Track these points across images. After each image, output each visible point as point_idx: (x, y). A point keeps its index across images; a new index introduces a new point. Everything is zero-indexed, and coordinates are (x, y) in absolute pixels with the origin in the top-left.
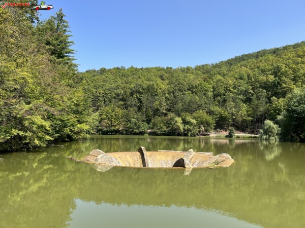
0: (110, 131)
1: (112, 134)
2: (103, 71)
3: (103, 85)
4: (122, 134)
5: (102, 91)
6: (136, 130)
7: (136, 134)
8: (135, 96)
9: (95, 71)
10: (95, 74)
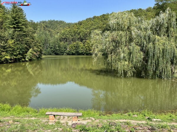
0: (89, 54)
2: (94, 18)
3: (91, 27)
5: (89, 31)
9: (90, 19)
10: (89, 20)
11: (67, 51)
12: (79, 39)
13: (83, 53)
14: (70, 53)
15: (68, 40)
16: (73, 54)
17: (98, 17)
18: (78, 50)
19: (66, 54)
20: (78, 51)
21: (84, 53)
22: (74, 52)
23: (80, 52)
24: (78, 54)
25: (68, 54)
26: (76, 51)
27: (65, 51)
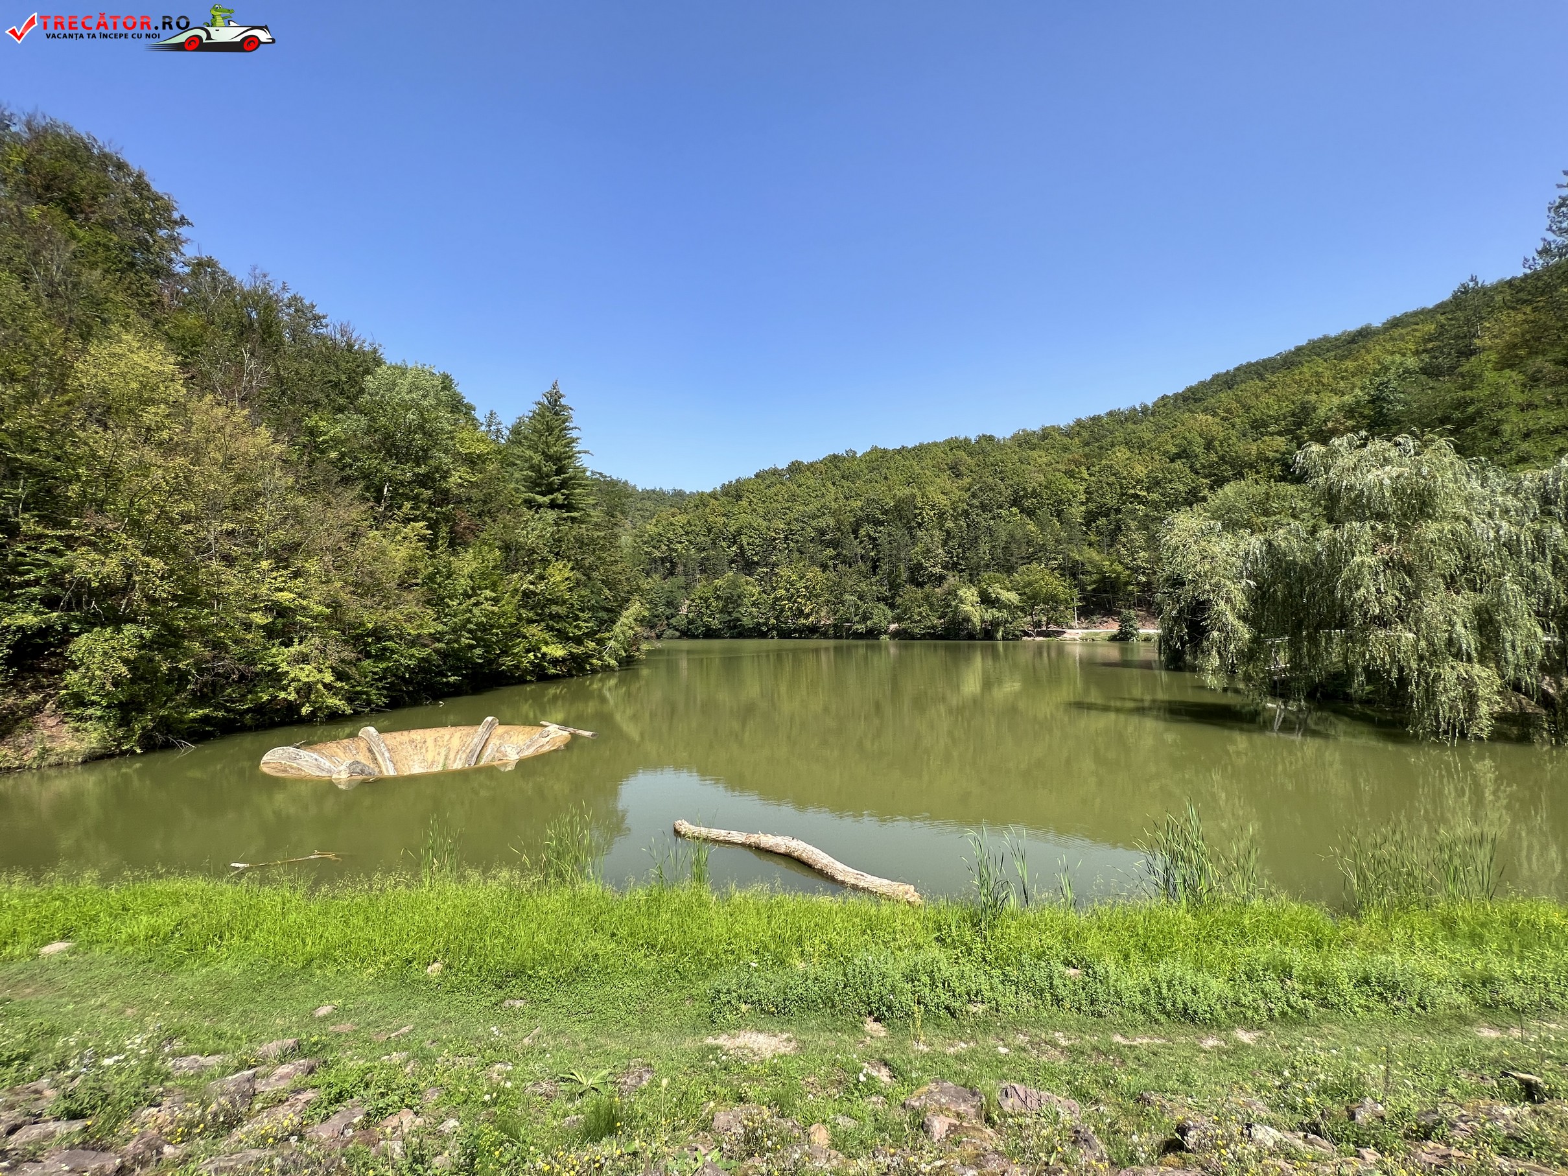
0: (795, 631)
1: (800, 638)
2: (796, 468)
3: (788, 509)
4: (825, 635)
5: (783, 526)
6: (859, 627)
7: (858, 636)
8: (862, 532)
9: (775, 472)
10: (774, 479)
11: (680, 620)
12: (733, 561)
13: (764, 629)
14: (697, 629)
15: (680, 568)
16: (710, 634)
17: (812, 465)
18: (735, 615)
19: (678, 634)
20: (738, 620)
21: (769, 630)
22: (715, 624)
23: (747, 622)
24: (738, 631)
25: (686, 634)
26: (727, 618)
27: (673, 621)
